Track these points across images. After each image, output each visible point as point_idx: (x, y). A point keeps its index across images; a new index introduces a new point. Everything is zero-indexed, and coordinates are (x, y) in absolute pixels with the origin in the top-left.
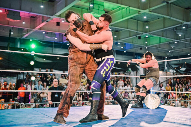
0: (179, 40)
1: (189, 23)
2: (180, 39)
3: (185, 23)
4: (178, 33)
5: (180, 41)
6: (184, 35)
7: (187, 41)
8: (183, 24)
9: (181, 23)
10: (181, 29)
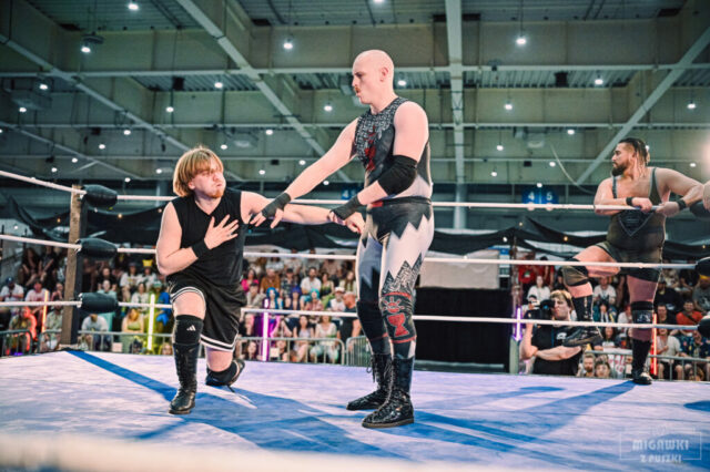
0: (13, 126)
1: (67, 76)
2: (18, 123)
3: (56, 73)
4: (19, 102)
5: (17, 130)
6: (36, 112)
7: (40, 135)
8: (48, 75)
9: (41, 69)
10: (31, 90)
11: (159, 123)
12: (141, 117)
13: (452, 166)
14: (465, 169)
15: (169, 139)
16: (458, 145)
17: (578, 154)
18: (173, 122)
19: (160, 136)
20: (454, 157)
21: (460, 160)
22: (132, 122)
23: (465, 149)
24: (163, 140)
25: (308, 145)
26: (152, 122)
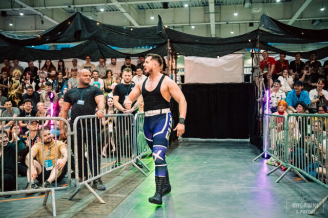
11: (37, 6)
12: (26, 3)
13: (208, 27)
14: (216, 28)
15: (45, 17)
16: (212, 13)
17: (281, 17)
18: (45, 6)
19: (40, 15)
20: (209, 22)
21: (213, 24)
22: (21, 6)
23: (215, 16)
24: (42, 18)
25: (125, 17)
26: (33, 6)
